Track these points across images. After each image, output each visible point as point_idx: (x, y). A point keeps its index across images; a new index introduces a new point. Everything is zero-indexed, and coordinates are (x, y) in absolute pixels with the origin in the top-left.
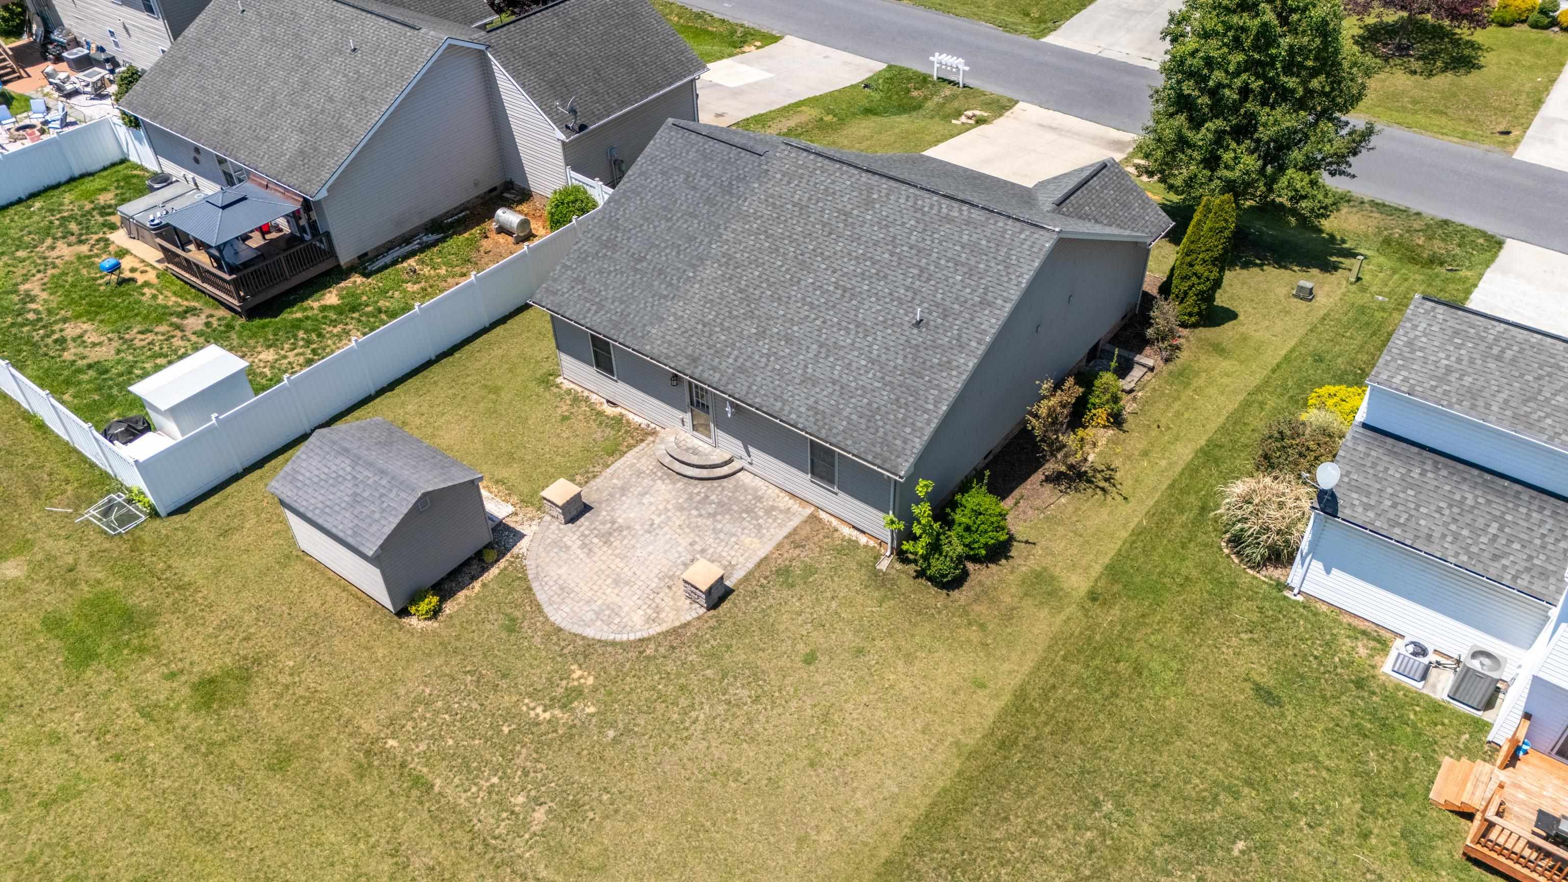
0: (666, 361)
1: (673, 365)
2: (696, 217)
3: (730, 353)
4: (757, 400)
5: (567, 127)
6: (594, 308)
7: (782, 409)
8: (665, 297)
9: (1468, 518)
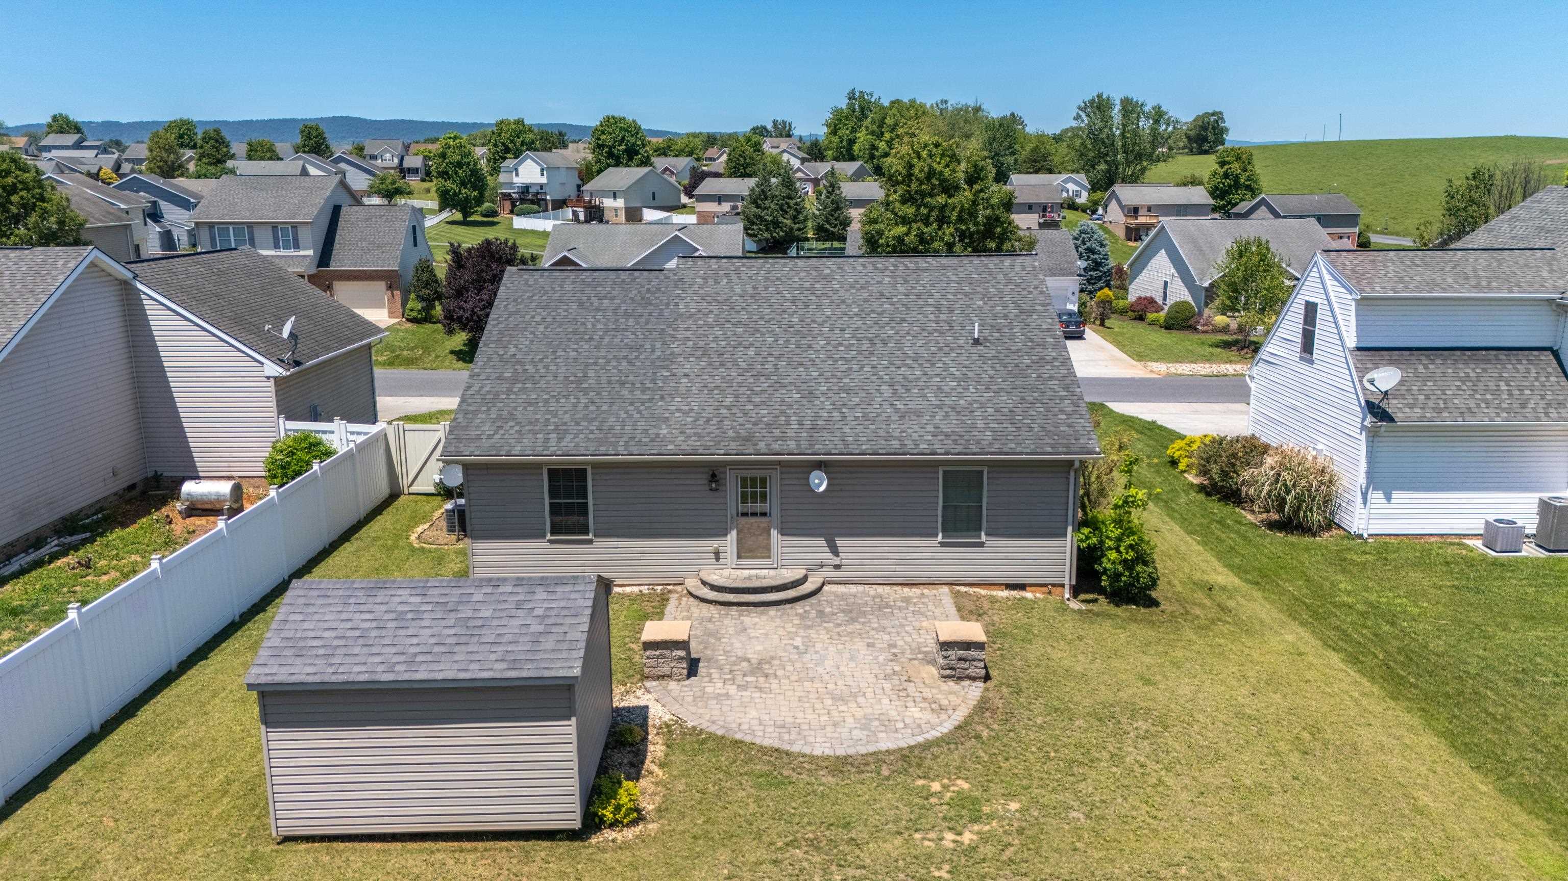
0: (708, 452)
1: (722, 452)
3: (788, 421)
4: (864, 447)
5: (282, 361)
7: (903, 446)
9: (1481, 386)
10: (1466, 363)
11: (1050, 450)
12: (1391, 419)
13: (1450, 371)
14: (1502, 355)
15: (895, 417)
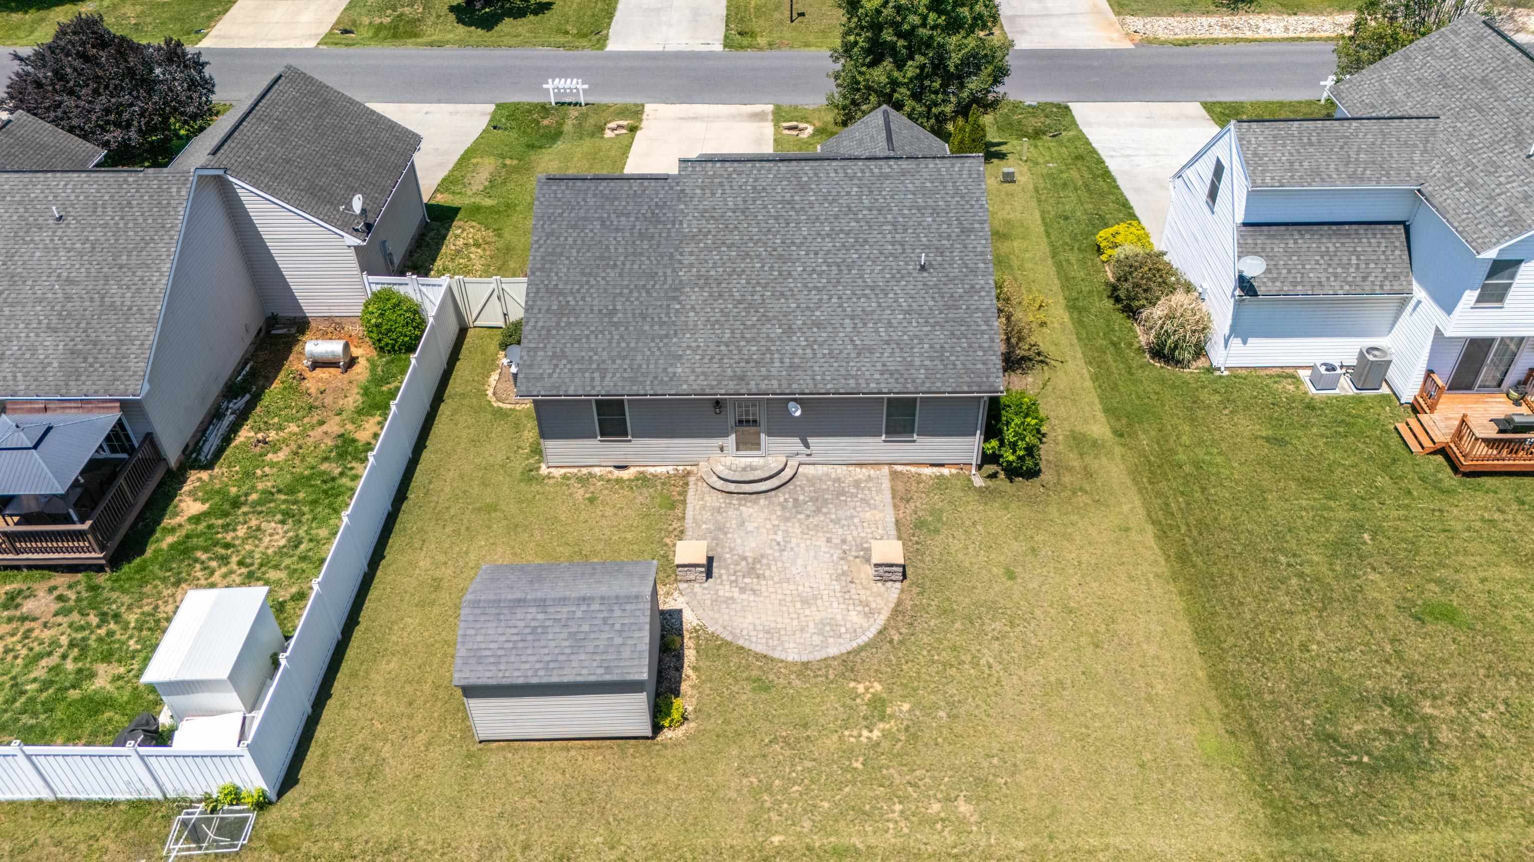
0: (713, 392)
1: (723, 391)
2: (641, 254)
3: (772, 359)
4: (829, 386)
5: (357, 230)
6: (596, 375)
7: (858, 384)
8: (667, 336)
9: (1336, 260)
10: (1330, 237)
11: (966, 389)
12: (1255, 294)
13: (1314, 245)
14: (1362, 229)
15: (853, 355)
